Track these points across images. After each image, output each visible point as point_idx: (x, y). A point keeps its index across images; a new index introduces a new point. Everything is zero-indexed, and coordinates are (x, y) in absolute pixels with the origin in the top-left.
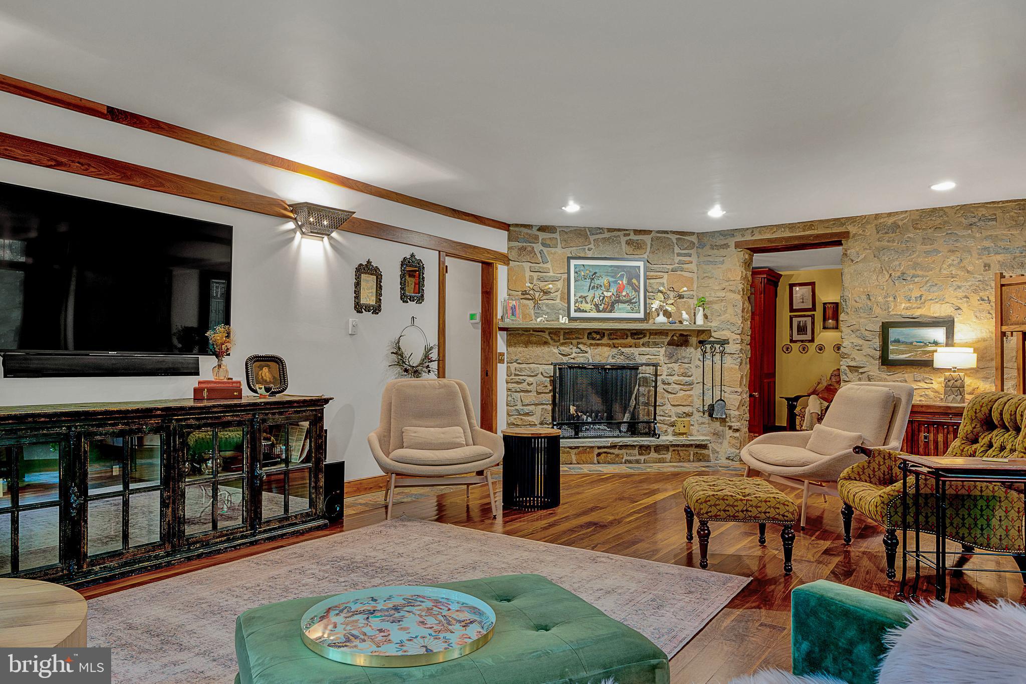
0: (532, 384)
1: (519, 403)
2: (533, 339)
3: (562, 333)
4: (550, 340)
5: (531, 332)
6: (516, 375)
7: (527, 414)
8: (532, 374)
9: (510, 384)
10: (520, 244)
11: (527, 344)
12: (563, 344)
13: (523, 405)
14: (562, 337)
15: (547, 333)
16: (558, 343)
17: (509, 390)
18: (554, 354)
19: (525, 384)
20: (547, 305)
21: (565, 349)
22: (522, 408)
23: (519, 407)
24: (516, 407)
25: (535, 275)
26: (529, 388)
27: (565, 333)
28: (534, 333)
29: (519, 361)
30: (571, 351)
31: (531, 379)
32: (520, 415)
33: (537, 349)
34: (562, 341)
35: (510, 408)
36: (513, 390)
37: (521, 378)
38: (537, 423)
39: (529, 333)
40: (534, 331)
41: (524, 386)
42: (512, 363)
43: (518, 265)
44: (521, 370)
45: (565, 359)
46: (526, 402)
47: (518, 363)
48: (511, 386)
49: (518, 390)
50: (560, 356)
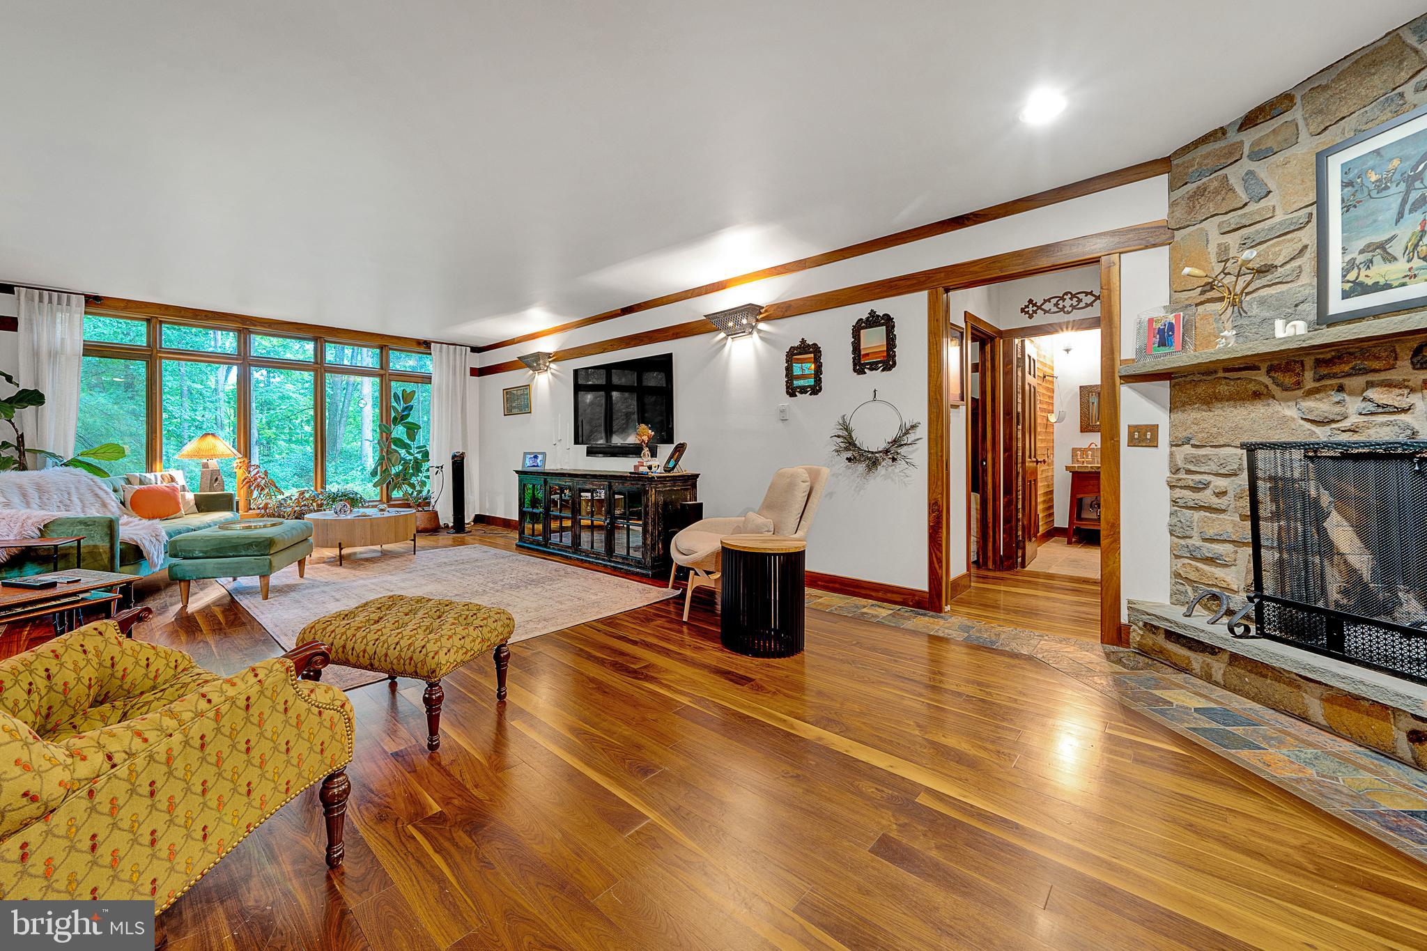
0: (1224, 493)
1: (1195, 534)
2: (1223, 389)
3: (1309, 362)
4: (1272, 387)
5: (1221, 374)
6: (1189, 472)
7: (1210, 561)
8: (1222, 471)
9: (1178, 490)
10: (1195, 185)
11: (1209, 401)
12: (1310, 393)
13: (1205, 540)
14: (1309, 375)
15: (1264, 370)
16: (1300, 393)
17: (1174, 502)
18: (1285, 420)
19: (1208, 492)
20: (1262, 302)
21: (1321, 406)
22: (1199, 543)
23: (1196, 541)
24: (1189, 541)
25: (1233, 240)
26: (1215, 501)
27: (1319, 363)
28: (1227, 375)
29: (1192, 442)
30: (1337, 409)
31: (1221, 483)
32: (1195, 558)
33: (1235, 412)
34: (1309, 384)
35: (1176, 540)
36: (1181, 502)
37: (1197, 477)
38: (1235, 587)
39: (1214, 376)
40: (1226, 370)
41: (1207, 497)
42: (1179, 445)
43: (1189, 234)
44: (1196, 460)
45: (1322, 434)
46: (1211, 533)
47: (1194, 446)
48: (1178, 493)
49: (1191, 504)
50: (1308, 425)
